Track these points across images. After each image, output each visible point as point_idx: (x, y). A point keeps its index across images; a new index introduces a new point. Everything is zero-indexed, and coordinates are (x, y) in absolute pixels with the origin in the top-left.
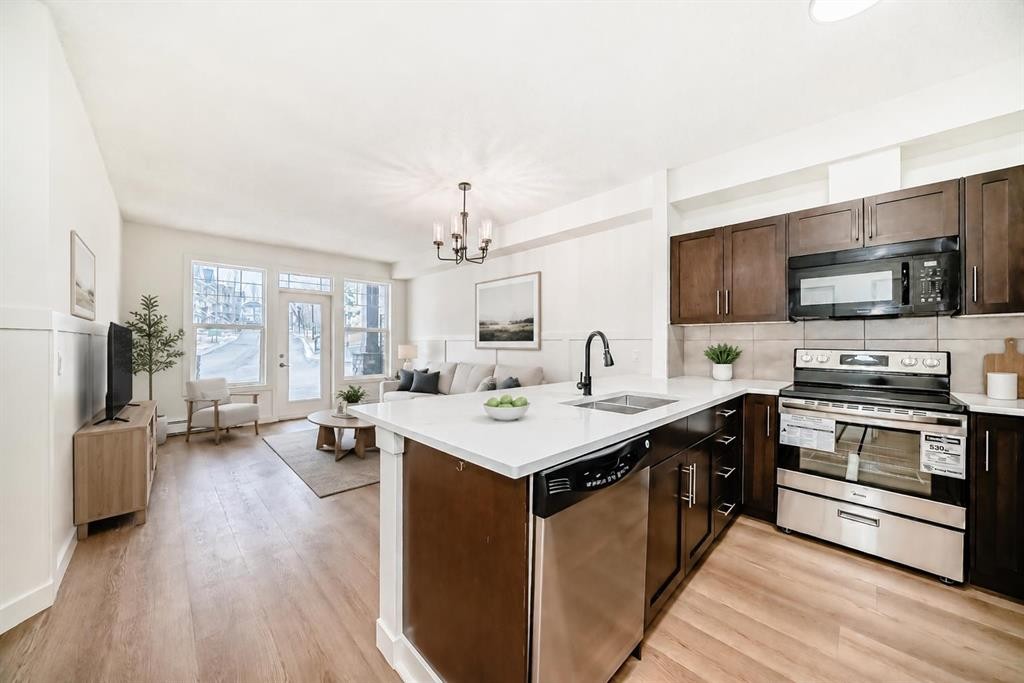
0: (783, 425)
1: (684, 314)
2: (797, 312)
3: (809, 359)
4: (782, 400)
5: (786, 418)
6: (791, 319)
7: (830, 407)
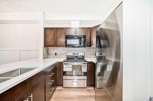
0: (64, 67)
1: (47, 45)
2: (67, 46)
3: (69, 54)
4: (64, 63)
5: (64, 66)
6: (66, 47)
7: (71, 63)
